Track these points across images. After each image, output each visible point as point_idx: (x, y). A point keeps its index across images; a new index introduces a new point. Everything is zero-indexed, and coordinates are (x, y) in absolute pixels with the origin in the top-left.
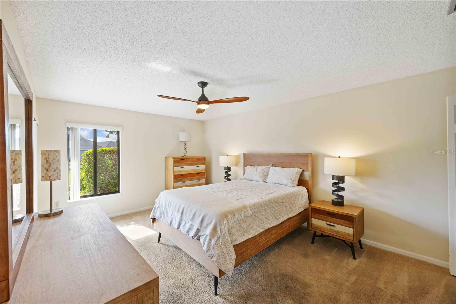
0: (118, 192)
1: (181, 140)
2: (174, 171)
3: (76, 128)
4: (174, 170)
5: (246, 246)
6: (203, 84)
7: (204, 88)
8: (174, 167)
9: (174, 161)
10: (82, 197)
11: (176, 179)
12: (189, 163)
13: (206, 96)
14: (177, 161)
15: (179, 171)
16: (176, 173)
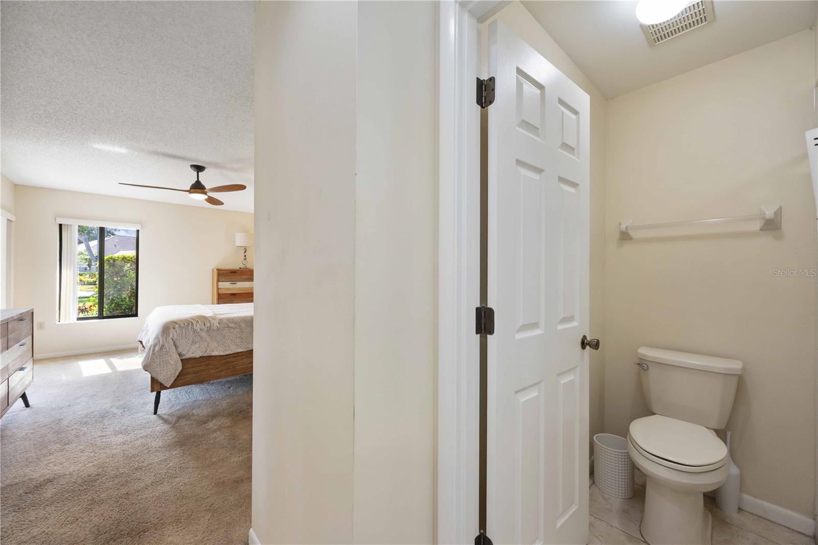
0: (136, 315)
1: (238, 244)
2: (218, 289)
3: (71, 225)
4: (219, 287)
5: (206, 365)
6: (199, 169)
7: (200, 173)
8: (219, 283)
9: (219, 273)
10: (79, 319)
11: (222, 300)
12: (247, 277)
13: (203, 184)
14: (223, 274)
15: (228, 289)
16: (221, 292)
